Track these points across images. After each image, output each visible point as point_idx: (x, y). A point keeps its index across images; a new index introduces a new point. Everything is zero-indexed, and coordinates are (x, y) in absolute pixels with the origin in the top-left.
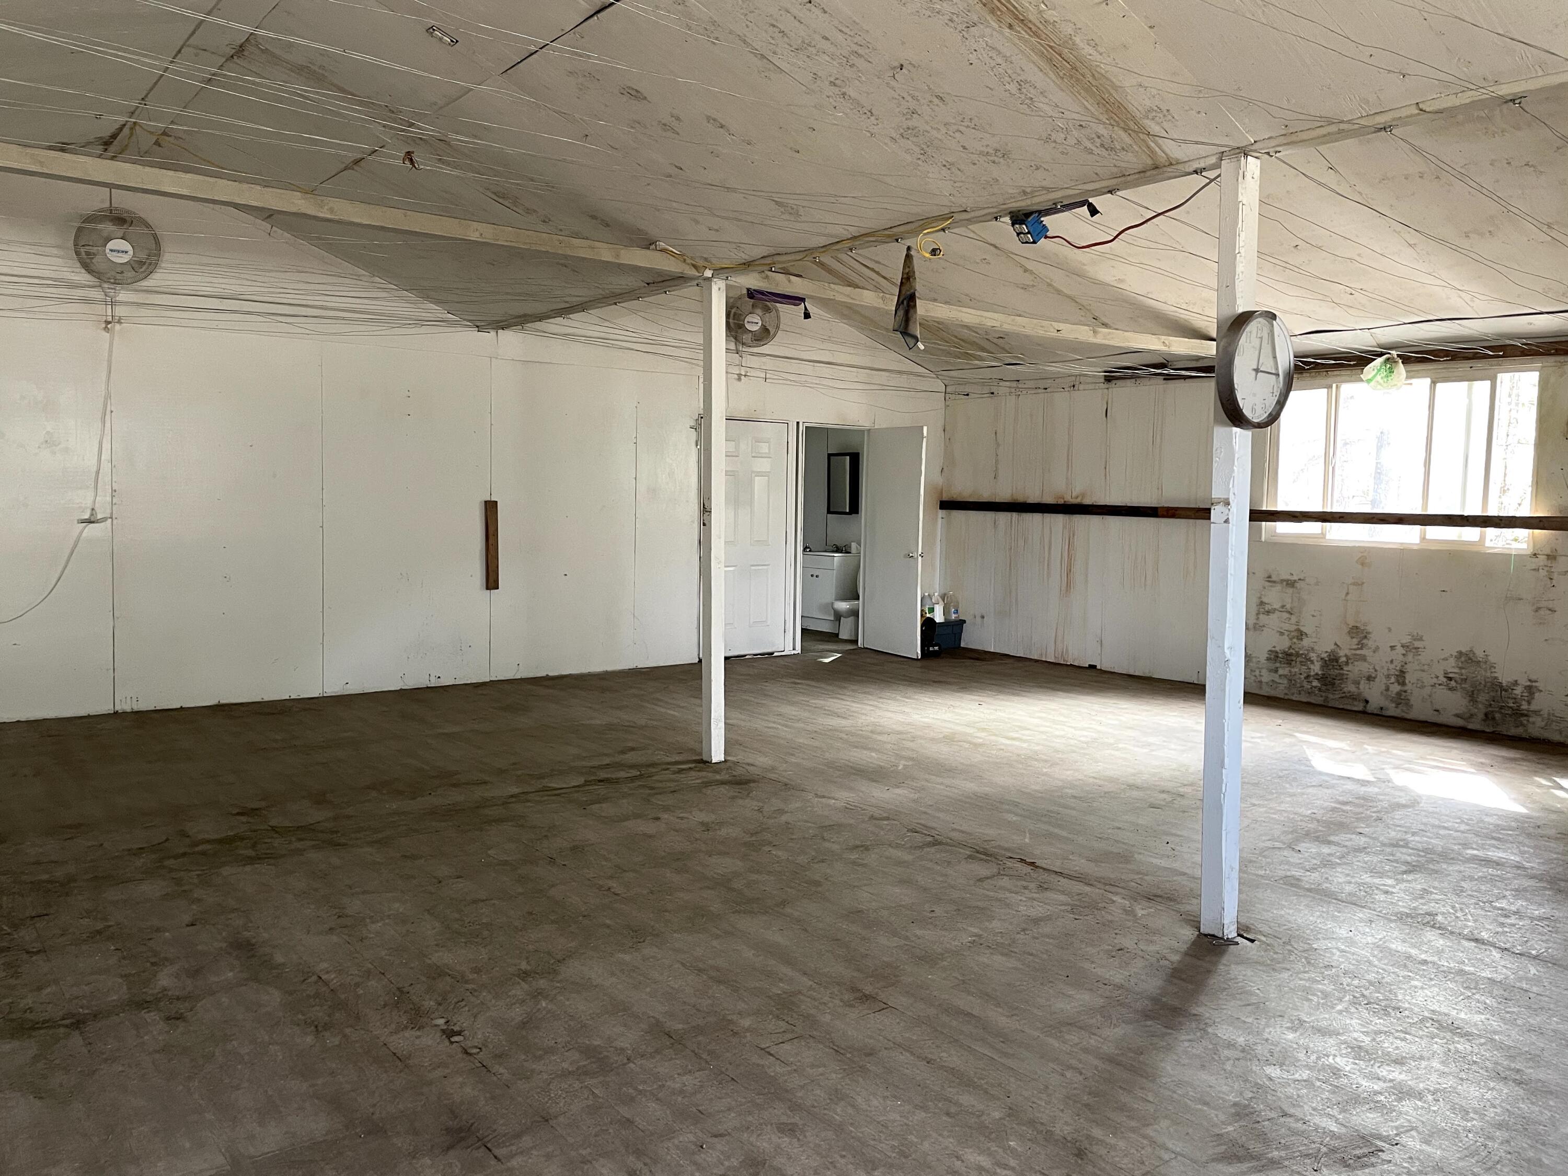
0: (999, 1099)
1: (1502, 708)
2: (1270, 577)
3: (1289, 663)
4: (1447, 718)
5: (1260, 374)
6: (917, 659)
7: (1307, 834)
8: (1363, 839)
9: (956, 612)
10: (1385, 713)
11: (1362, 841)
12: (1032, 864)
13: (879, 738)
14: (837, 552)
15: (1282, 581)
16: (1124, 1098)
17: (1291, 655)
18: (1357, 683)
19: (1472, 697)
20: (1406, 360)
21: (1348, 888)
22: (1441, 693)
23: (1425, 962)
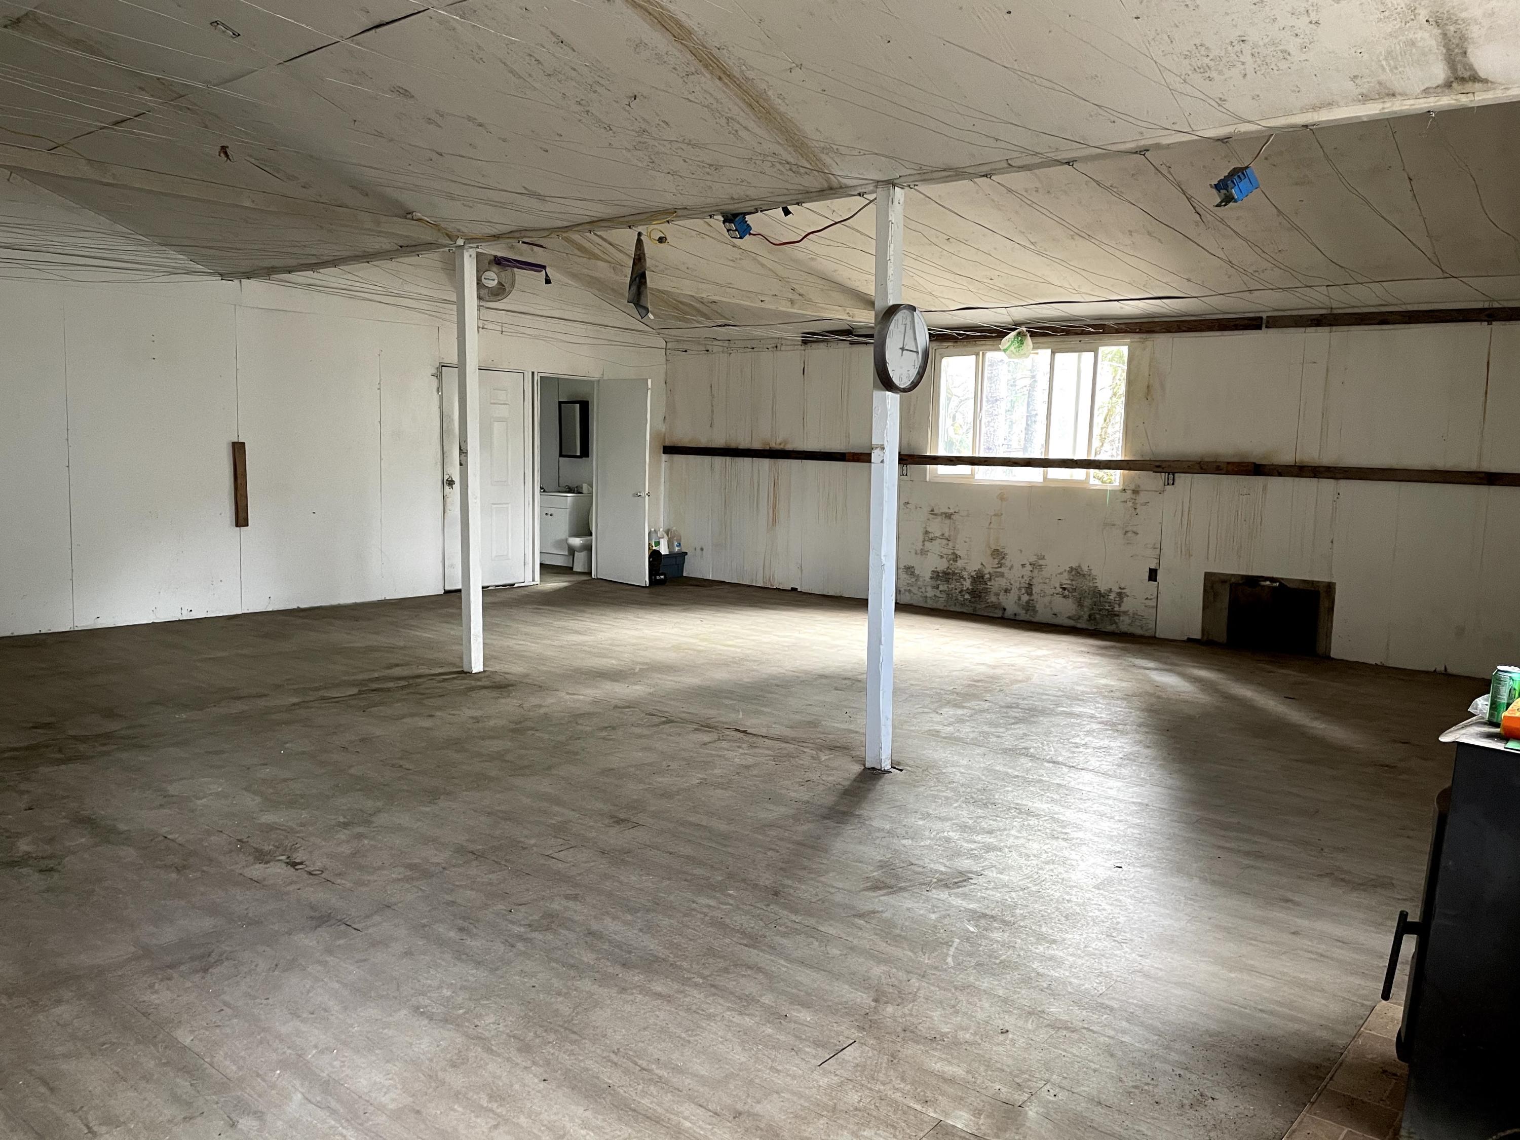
0: (721, 869)
1: (1100, 610)
2: (932, 510)
3: (947, 581)
4: (1063, 620)
5: (905, 352)
6: (646, 587)
7: (949, 702)
8: (988, 704)
9: (679, 545)
10: (1017, 618)
11: (986, 705)
12: (745, 732)
13: (617, 649)
14: (569, 492)
15: (942, 513)
16: (806, 862)
17: (948, 574)
18: (997, 595)
19: (1080, 603)
20: (1033, 335)
21: (972, 735)
22: (1059, 600)
23: (1017, 776)
